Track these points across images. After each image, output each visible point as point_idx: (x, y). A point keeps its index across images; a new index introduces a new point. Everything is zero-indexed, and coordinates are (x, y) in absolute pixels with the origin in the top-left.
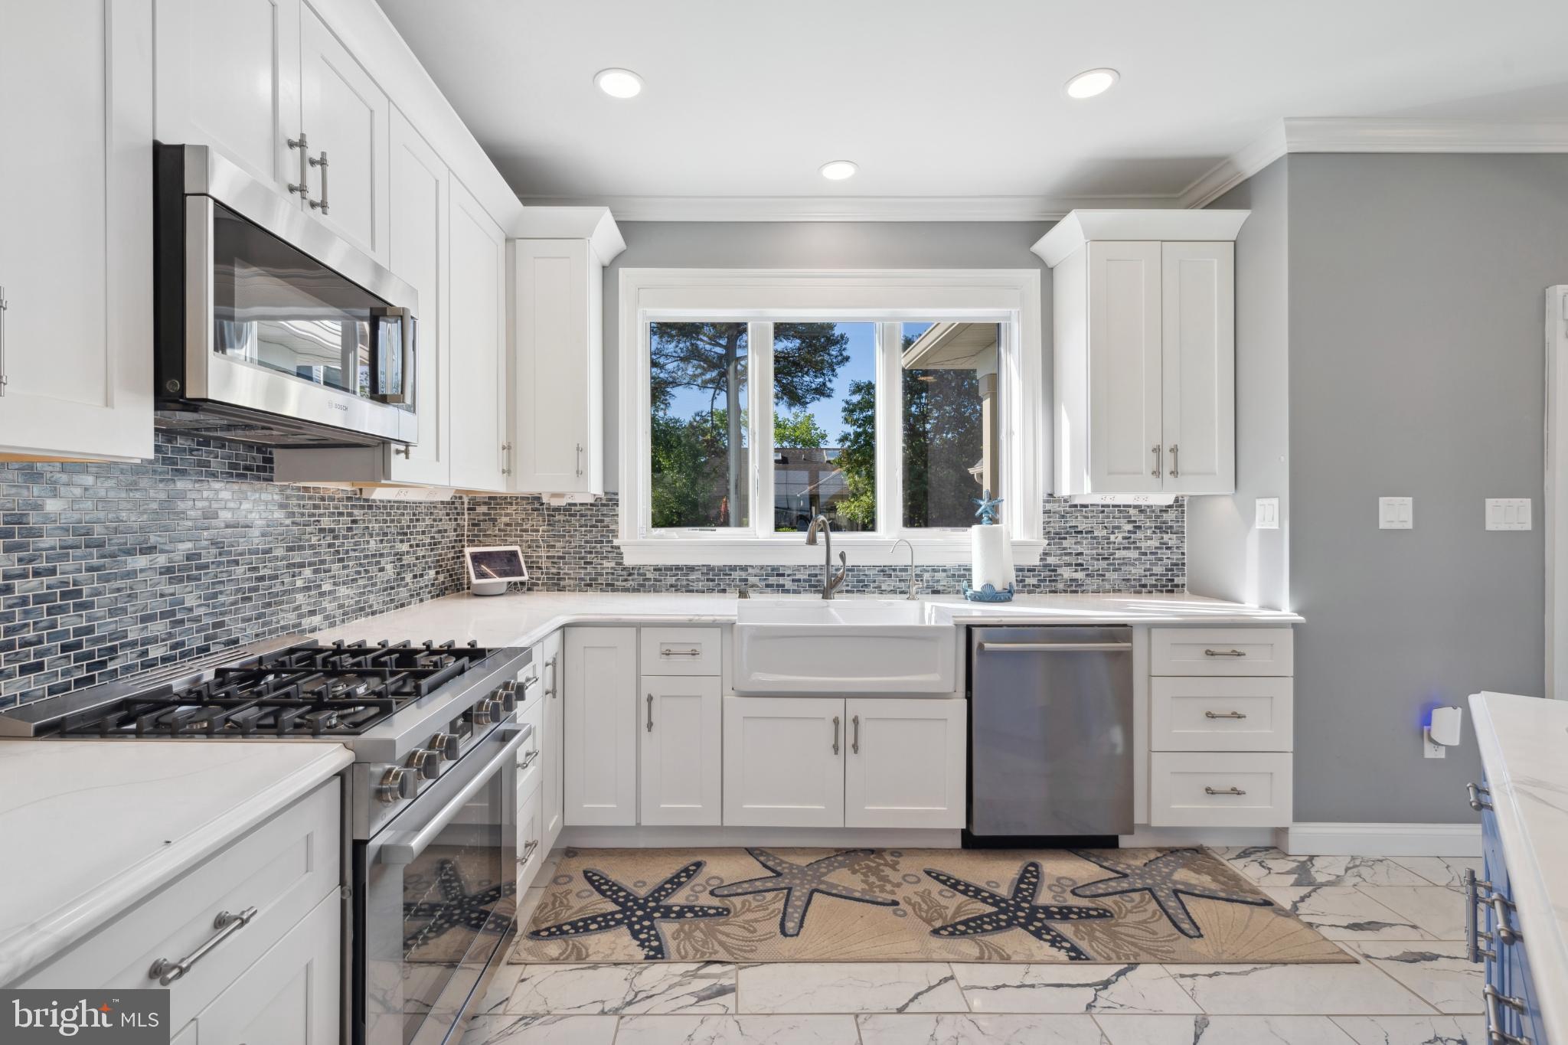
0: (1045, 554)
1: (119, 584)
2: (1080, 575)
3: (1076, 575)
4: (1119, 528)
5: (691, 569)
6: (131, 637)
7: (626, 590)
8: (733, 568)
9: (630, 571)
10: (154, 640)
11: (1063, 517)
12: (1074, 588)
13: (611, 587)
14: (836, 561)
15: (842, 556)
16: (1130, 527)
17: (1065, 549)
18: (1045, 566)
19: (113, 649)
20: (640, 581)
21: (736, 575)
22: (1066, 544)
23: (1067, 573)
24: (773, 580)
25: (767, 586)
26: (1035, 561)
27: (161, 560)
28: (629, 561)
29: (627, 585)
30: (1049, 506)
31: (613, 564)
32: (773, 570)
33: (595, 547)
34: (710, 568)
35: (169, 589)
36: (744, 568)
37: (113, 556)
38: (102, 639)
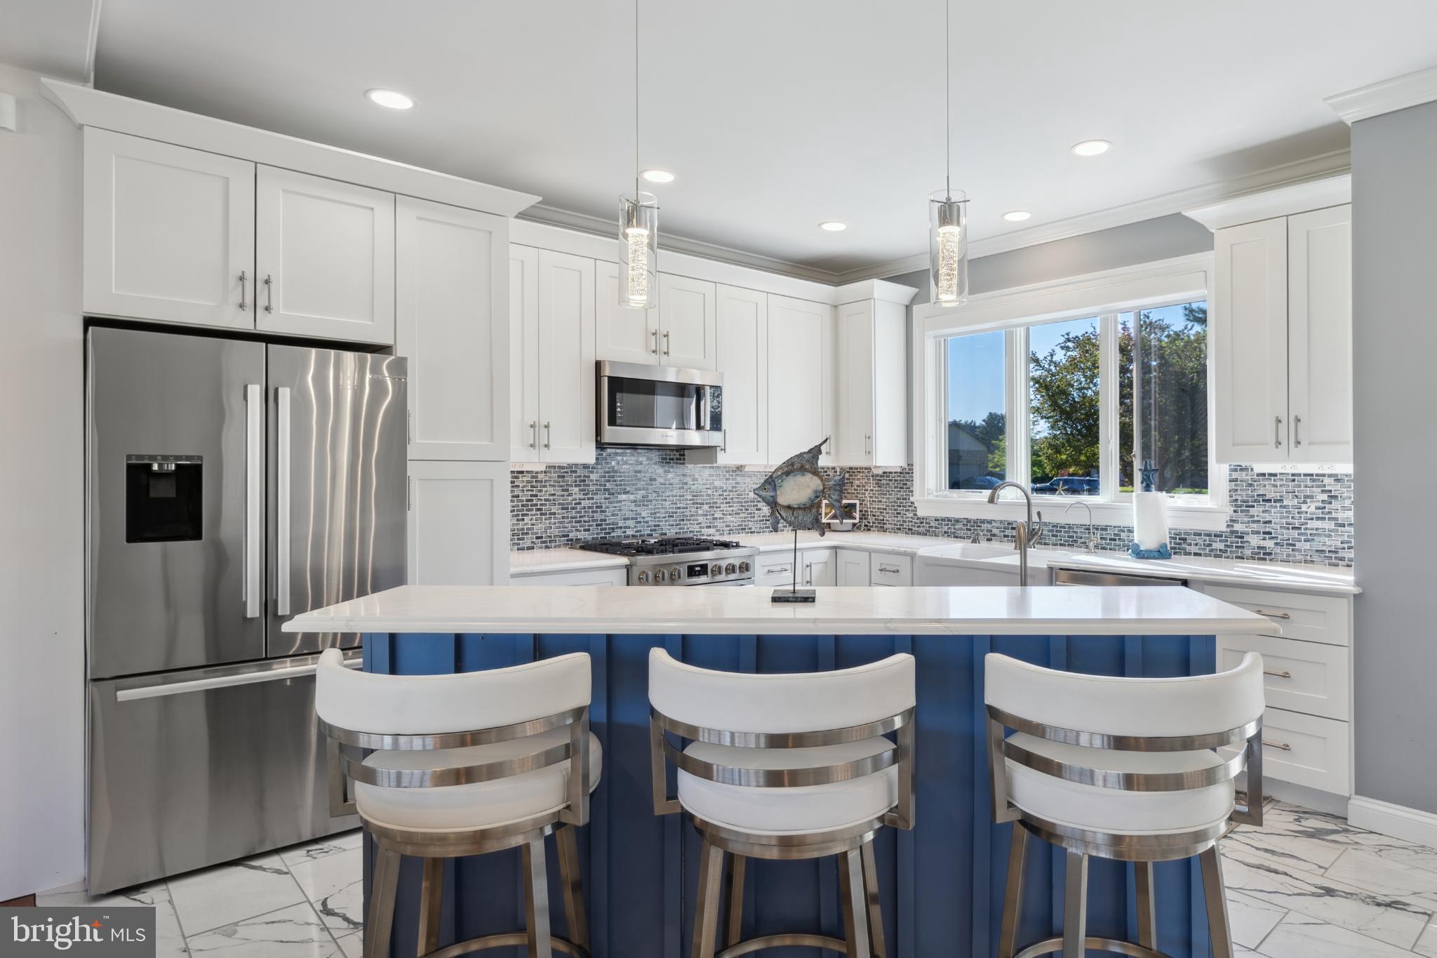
0: (1232, 521)
1: (615, 505)
2: (1269, 544)
3: (1262, 543)
4: (1311, 497)
5: (957, 521)
6: (620, 525)
7: (919, 534)
8: (983, 522)
9: (922, 520)
10: (629, 527)
11: (1251, 485)
12: (1263, 555)
13: (910, 531)
14: (1035, 518)
15: (1039, 514)
16: (1325, 497)
17: (1253, 516)
18: (1232, 532)
19: (613, 529)
20: (927, 528)
21: (985, 526)
22: (1253, 511)
23: (1255, 541)
24: (1008, 532)
25: (1005, 536)
26: (1221, 527)
27: (632, 497)
28: (920, 513)
29: (921, 530)
30: (1235, 475)
31: (912, 515)
32: (1008, 524)
33: (902, 503)
34: (969, 521)
35: (634, 509)
36: (989, 522)
37: (613, 494)
38: (609, 524)
